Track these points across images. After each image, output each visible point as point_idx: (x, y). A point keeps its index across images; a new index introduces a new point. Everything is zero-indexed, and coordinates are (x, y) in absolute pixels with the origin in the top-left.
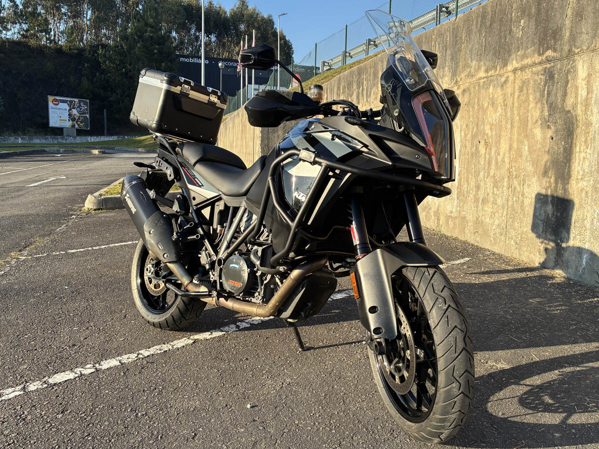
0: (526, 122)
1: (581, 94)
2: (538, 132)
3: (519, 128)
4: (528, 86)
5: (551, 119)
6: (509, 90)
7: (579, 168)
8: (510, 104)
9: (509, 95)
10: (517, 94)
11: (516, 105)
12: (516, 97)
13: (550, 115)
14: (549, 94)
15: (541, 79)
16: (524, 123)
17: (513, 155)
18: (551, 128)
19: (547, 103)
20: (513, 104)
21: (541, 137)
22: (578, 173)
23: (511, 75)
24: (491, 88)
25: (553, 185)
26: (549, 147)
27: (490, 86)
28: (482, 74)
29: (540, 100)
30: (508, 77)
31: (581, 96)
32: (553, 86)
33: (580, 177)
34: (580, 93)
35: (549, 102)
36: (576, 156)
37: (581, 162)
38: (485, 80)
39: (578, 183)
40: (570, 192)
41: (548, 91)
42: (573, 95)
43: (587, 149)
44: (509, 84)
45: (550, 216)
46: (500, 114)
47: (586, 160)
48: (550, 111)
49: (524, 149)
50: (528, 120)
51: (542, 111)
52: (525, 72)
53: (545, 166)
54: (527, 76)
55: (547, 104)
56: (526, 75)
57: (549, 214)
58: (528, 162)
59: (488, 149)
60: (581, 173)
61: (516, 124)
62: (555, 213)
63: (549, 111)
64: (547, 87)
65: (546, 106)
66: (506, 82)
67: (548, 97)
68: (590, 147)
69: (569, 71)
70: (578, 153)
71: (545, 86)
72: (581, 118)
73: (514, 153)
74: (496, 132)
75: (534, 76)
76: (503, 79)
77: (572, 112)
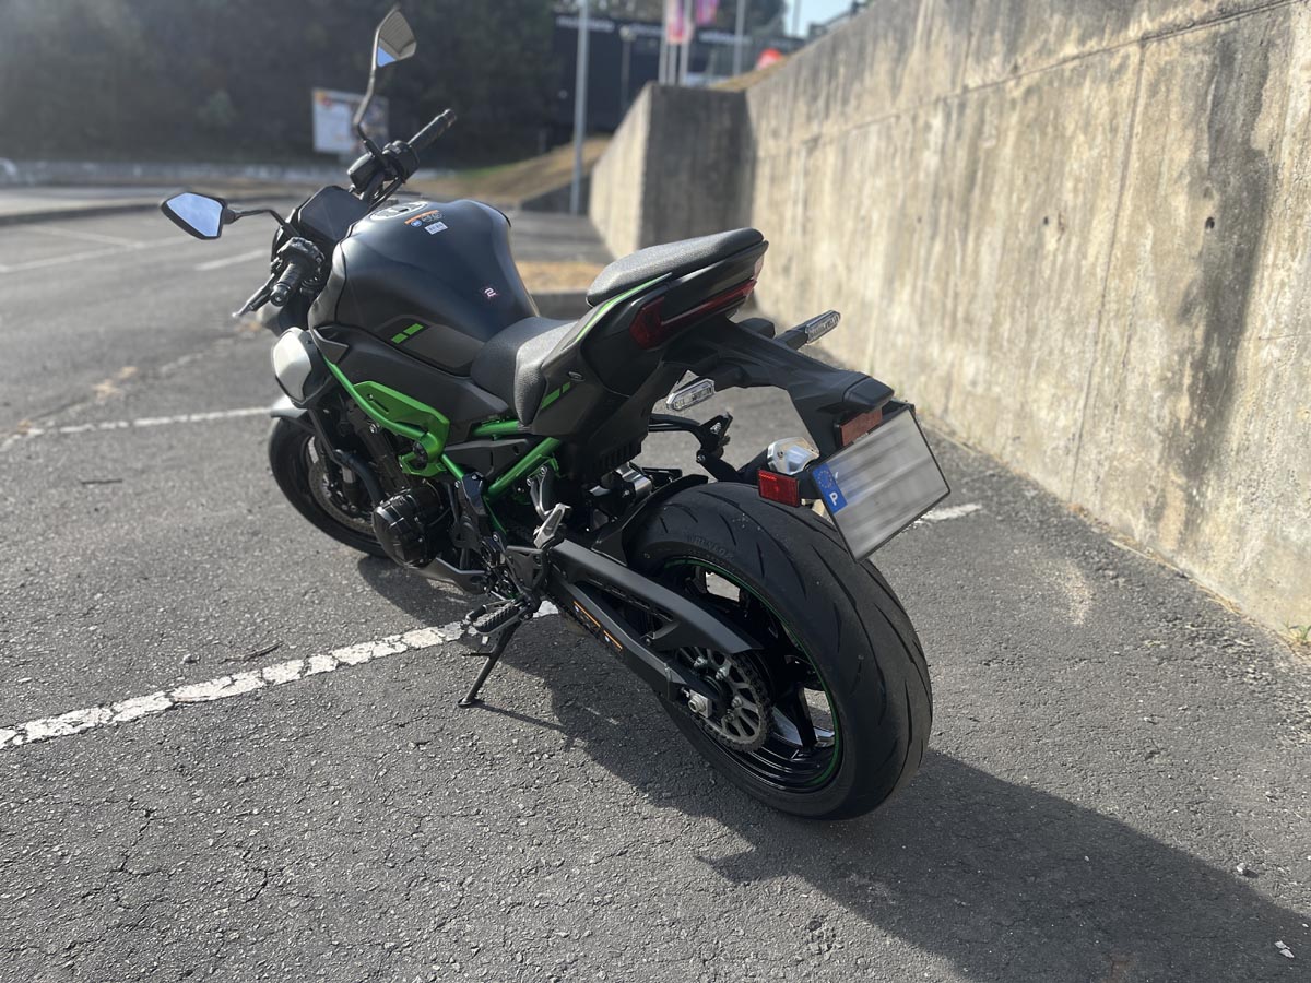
0: (1156, 178)
1: (1295, 106)
2: (1180, 204)
3: (1138, 191)
4: (1169, 80)
5: (1214, 172)
6: (1125, 92)
7: (1267, 309)
8: (1123, 127)
9: (1125, 105)
10: (1142, 102)
11: (1138, 129)
12: (1140, 110)
13: (1213, 161)
14: (1217, 103)
15: (1202, 62)
16: (1151, 180)
17: (1117, 259)
18: (1211, 197)
19: (1210, 127)
20: (1131, 127)
21: (1186, 219)
22: (1264, 321)
23: (1134, 50)
24: (1088, 83)
25: (1199, 347)
26: (1203, 248)
27: (1084, 78)
28: (1070, 49)
29: (1194, 121)
30: (1126, 57)
31: (1296, 114)
32: (1229, 83)
33: (1266, 334)
34: (1292, 104)
35: (1217, 127)
36: (1262, 277)
37: (1274, 295)
38: (1076, 63)
39: (1258, 349)
40: (1238, 368)
41: (1215, 96)
42: (1276, 110)
43: (1293, 261)
44: (1129, 77)
45: (1182, 424)
46: (1099, 154)
47: (1287, 289)
48: (1215, 150)
49: (1145, 246)
50: (1160, 174)
51: (1196, 149)
52: (1168, 45)
53: (1187, 294)
54: (1170, 54)
55: (1210, 132)
56: (1168, 50)
57: (1178, 420)
58: (1147, 281)
59: (1062, 241)
60: (1271, 322)
61: (1132, 180)
62: (1195, 419)
63: (1213, 149)
64: (1213, 87)
65: (1206, 136)
66: (1122, 68)
67: (1213, 112)
68: (1300, 254)
69: (1271, 44)
70: (1270, 270)
71: (1210, 82)
72: (1288, 174)
73: (1119, 255)
74: (1085, 198)
75: (1187, 57)
76: (1115, 63)
77: (1267, 155)
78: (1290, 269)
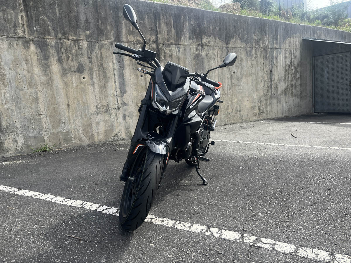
78: (5, 89)
